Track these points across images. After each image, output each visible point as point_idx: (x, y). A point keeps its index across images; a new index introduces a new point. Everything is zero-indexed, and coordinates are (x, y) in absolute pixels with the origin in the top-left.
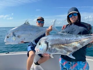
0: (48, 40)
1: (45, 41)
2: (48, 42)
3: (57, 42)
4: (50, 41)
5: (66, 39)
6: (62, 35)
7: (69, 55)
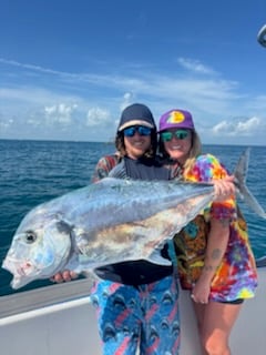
0: (69, 215)
1: (55, 221)
2: (70, 223)
3: (106, 221)
4: (78, 219)
5: (135, 202)
6: (119, 187)
7: (152, 255)
